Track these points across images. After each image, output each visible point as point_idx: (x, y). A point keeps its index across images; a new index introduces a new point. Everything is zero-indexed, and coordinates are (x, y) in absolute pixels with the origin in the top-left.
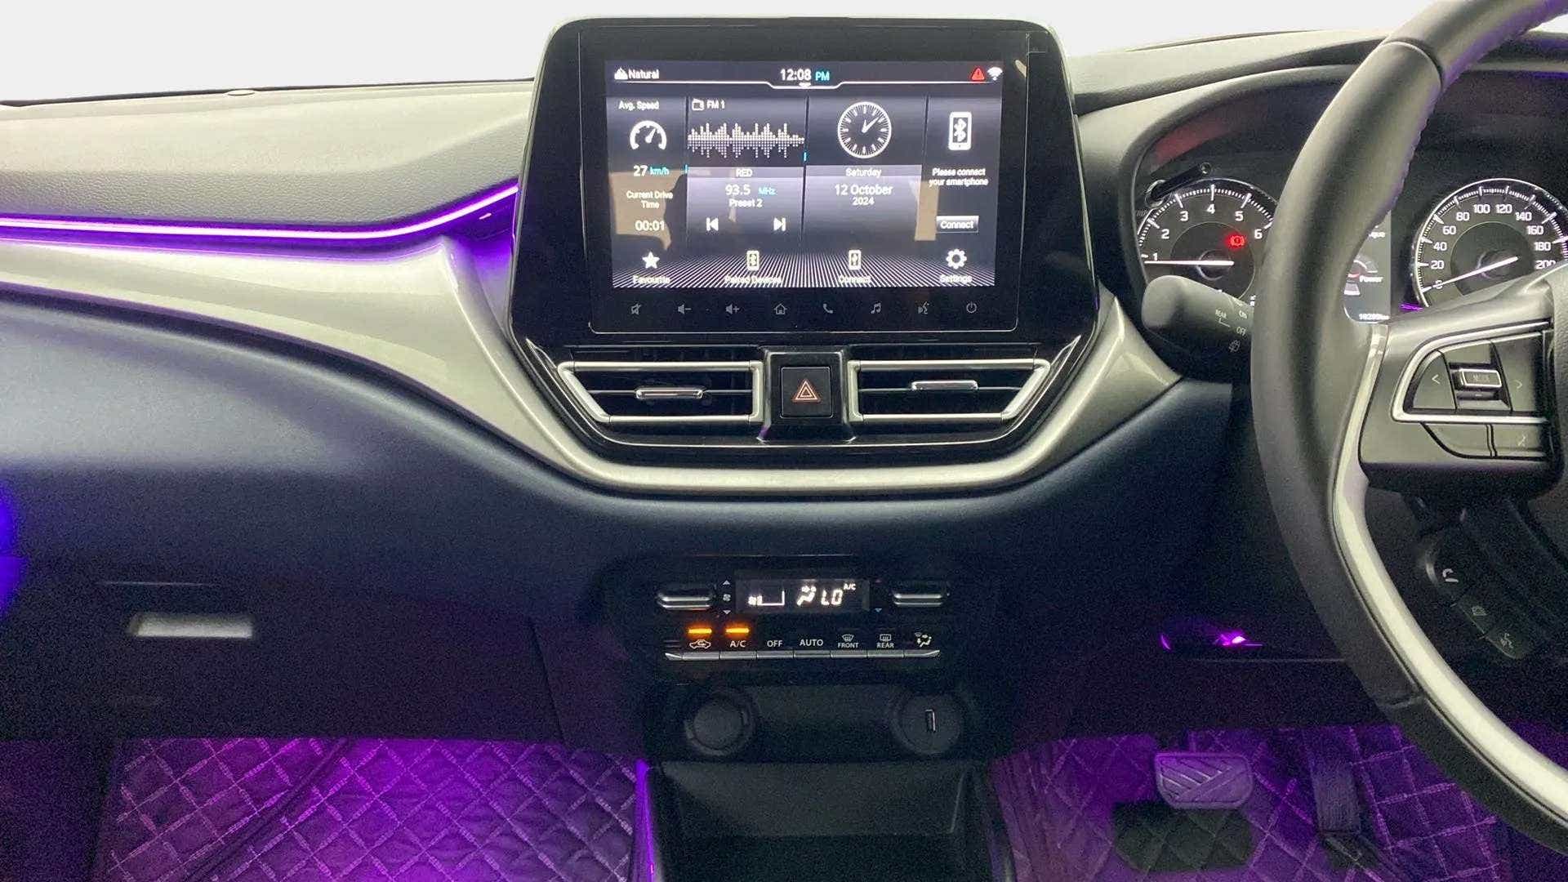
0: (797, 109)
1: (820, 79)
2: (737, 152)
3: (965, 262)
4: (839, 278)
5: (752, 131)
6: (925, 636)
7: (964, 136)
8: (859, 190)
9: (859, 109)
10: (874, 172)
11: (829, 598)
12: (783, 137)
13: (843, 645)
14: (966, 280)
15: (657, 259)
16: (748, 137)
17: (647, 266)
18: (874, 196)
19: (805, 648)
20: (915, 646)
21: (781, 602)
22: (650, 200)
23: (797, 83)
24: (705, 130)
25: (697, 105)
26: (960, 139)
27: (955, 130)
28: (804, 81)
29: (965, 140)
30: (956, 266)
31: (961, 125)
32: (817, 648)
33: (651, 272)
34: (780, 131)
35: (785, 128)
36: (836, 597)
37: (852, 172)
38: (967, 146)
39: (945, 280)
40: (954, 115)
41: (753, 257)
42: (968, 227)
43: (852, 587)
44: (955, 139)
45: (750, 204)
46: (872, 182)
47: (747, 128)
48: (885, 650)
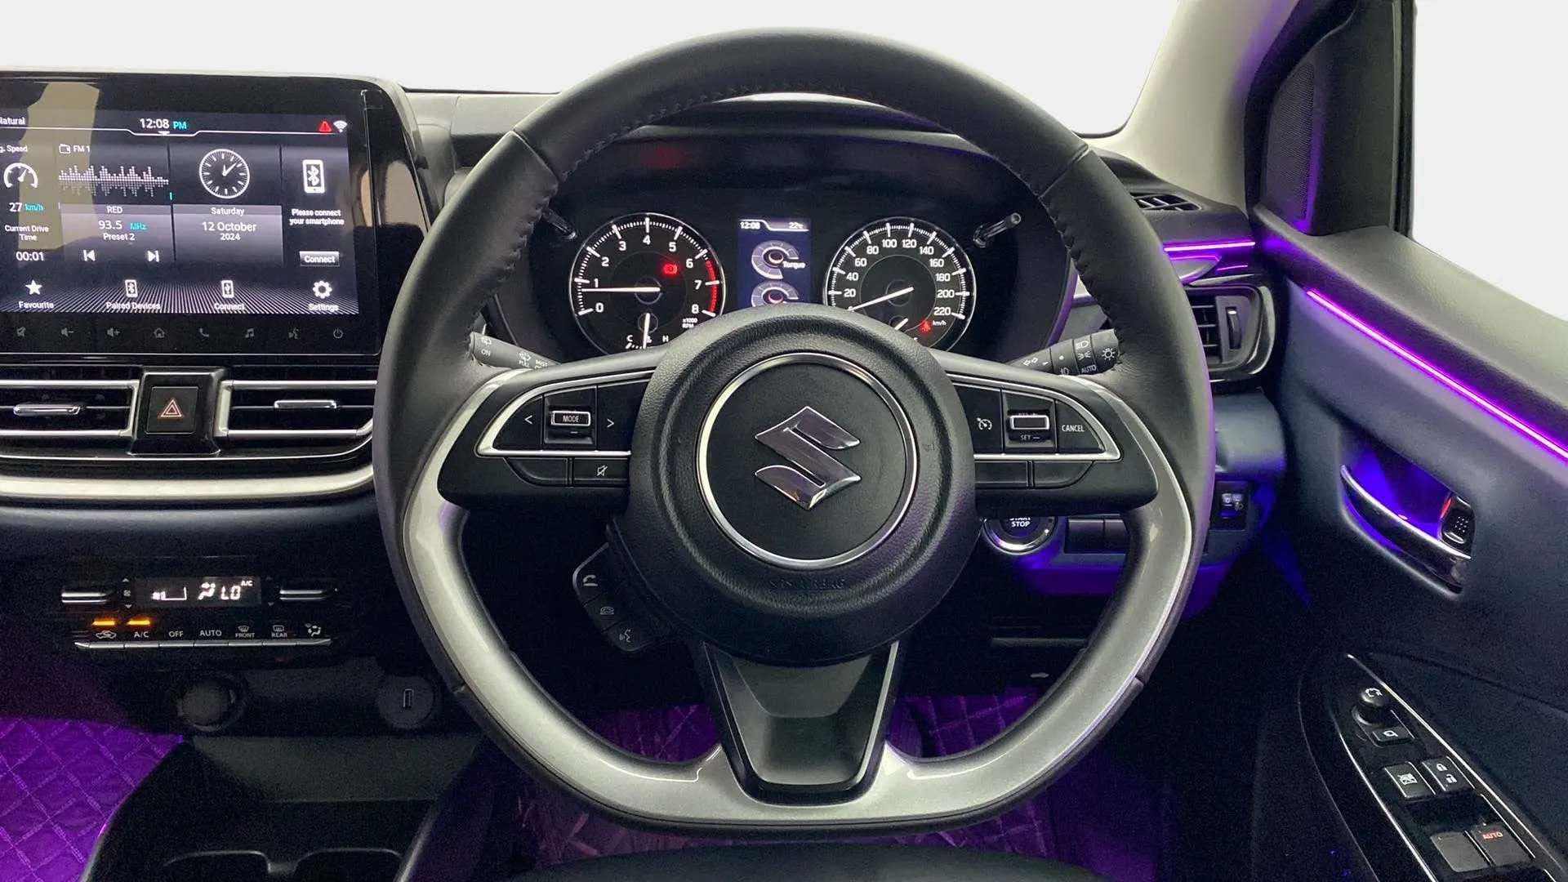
0: (160, 154)
1: (177, 128)
2: (106, 191)
3: (330, 293)
4: (215, 305)
5: (118, 172)
6: (315, 627)
7: (318, 180)
8: (225, 227)
9: (218, 155)
10: (238, 211)
11: (228, 593)
12: (148, 178)
13: (241, 635)
14: (333, 309)
15: (40, 286)
16: (115, 178)
17: (31, 293)
18: (240, 232)
19: (204, 638)
20: (308, 636)
21: (183, 597)
22: (26, 233)
23: (155, 130)
24: (74, 172)
25: (64, 149)
26: (314, 183)
27: (309, 176)
28: (163, 129)
29: (319, 185)
30: (323, 296)
31: (314, 172)
32: (215, 638)
33: (35, 298)
34: (144, 173)
35: (150, 171)
36: (235, 593)
37: (217, 210)
38: (321, 190)
39: (313, 308)
40: (306, 162)
41: (131, 287)
42: (330, 262)
43: (249, 583)
44: (310, 184)
45: (123, 237)
46: (236, 220)
47: (114, 170)
48: (279, 639)
